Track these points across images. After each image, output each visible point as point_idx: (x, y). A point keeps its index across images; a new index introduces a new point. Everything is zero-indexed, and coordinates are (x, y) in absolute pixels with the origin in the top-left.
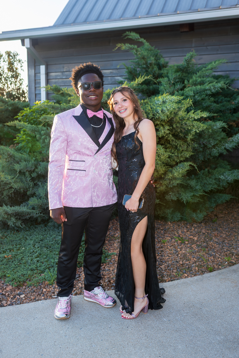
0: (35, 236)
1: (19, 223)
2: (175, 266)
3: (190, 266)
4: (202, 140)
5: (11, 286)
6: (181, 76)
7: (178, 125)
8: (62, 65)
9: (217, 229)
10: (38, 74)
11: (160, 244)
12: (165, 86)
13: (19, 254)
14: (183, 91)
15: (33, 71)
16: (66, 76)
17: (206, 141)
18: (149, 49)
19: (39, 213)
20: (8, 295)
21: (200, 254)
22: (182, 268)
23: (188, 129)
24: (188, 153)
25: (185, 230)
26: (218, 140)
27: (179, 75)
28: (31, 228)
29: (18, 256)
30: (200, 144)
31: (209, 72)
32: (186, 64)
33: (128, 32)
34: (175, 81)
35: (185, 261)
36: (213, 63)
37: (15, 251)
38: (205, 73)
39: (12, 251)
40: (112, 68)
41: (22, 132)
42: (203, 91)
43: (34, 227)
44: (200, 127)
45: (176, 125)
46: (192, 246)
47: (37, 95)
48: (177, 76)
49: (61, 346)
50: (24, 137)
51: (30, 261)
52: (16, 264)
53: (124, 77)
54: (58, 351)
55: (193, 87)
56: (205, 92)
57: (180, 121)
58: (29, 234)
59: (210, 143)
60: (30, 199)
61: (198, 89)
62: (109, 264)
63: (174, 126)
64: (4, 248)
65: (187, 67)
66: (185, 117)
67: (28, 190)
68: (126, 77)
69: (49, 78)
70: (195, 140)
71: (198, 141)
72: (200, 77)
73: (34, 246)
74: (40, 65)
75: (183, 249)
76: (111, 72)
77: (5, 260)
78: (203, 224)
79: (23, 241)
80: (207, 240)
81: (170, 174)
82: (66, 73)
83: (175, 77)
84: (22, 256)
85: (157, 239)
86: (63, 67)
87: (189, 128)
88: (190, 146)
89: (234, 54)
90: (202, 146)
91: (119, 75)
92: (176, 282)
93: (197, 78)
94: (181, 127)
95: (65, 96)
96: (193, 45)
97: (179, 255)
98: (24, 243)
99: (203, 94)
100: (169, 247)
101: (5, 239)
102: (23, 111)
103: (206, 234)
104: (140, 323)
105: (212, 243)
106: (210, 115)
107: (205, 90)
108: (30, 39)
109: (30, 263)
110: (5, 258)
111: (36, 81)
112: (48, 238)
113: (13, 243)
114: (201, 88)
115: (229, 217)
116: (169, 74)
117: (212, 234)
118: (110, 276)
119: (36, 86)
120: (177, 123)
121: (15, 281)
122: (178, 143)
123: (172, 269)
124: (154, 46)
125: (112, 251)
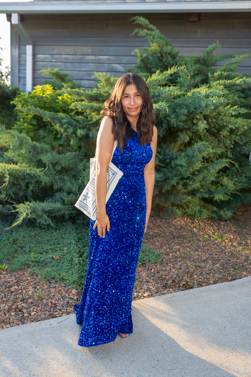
0: (71, 235)
1: (50, 221)
2: (230, 265)
3: (243, 265)
4: (234, 136)
5: (75, 290)
6: (200, 68)
7: (214, 120)
8: (52, 47)
9: (245, 227)
10: (23, 55)
11: (202, 243)
12: (185, 77)
13: (65, 254)
14: (209, 84)
15: (17, 51)
16: (57, 59)
17: (238, 138)
18: (160, 37)
19: (72, 210)
20: (77, 299)
21: (246, 252)
22: (236, 266)
23: (223, 125)
24: (219, 149)
25: (216, 228)
26: (249, 137)
27: (199, 68)
28: (59, 226)
29: (65, 256)
30: (230, 141)
31: (234, 67)
32: (206, 56)
33: (137, 16)
34: (194, 73)
35: (235, 259)
36: (237, 57)
37: (58, 251)
38: (230, 67)
39: (54, 251)
40: (109, 54)
41: (21, 120)
42: (232, 86)
43: (62, 225)
44: (236, 123)
45: (211, 119)
46: (234, 244)
47: (21, 78)
48: (197, 68)
49: (171, 351)
50: (26, 125)
51: (82, 262)
52: (67, 265)
53: (122, 65)
54: (171, 356)
55: (221, 81)
56: (234, 87)
57: (216, 117)
58: (63, 233)
59: (242, 140)
60: (56, 194)
61: (227, 83)
62: (162, 264)
63: (210, 121)
64: (43, 247)
65: (206, 59)
66: (222, 112)
67: (54, 184)
68: (136, 65)
69: (36, 60)
70: (226, 137)
71: (230, 137)
72: (225, 71)
73: (77, 246)
74: (25, 45)
75: (227, 247)
76: (108, 59)
77: (55, 261)
78: (228, 222)
79: (61, 240)
80: (243, 238)
81: (206, 171)
82: (56, 56)
83: (194, 69)
84: (71, 257)
85: (196, 238)
86: (53, 49)
87: (225, 124)
88: (220, 142)
89: (240, 49)
90: (233, 143)
91: (116, 62)
92: (241, 281)
93: (223, 72)
94: (216, 122)
95: (67, 82)
96: (199, 36)
97: (227, 254)
98: (63, 243)
99: (232, 90)
100: (212, 245)
101: (39, 238)
102: (19, 96)
103: (238, 232)
104: (234, 324)
105: (249, 241)
106: (247, 111)
107: (235, 85)
108: (18, 14)
109: (83, 264)
110: (53, 258)
111: (21, 63)
112: (85, 237)
113: (50, 243)
114: (230, 82)
115: (247, 214)
116: (188, 65)
117: (243, 232)
118: (171, 276)
119: (20, 68)
120: (212, 118)
121: (77, 284)
122: (210, 138)
123: (228, 267)
124: (163, 34)
125: (158, 250)
